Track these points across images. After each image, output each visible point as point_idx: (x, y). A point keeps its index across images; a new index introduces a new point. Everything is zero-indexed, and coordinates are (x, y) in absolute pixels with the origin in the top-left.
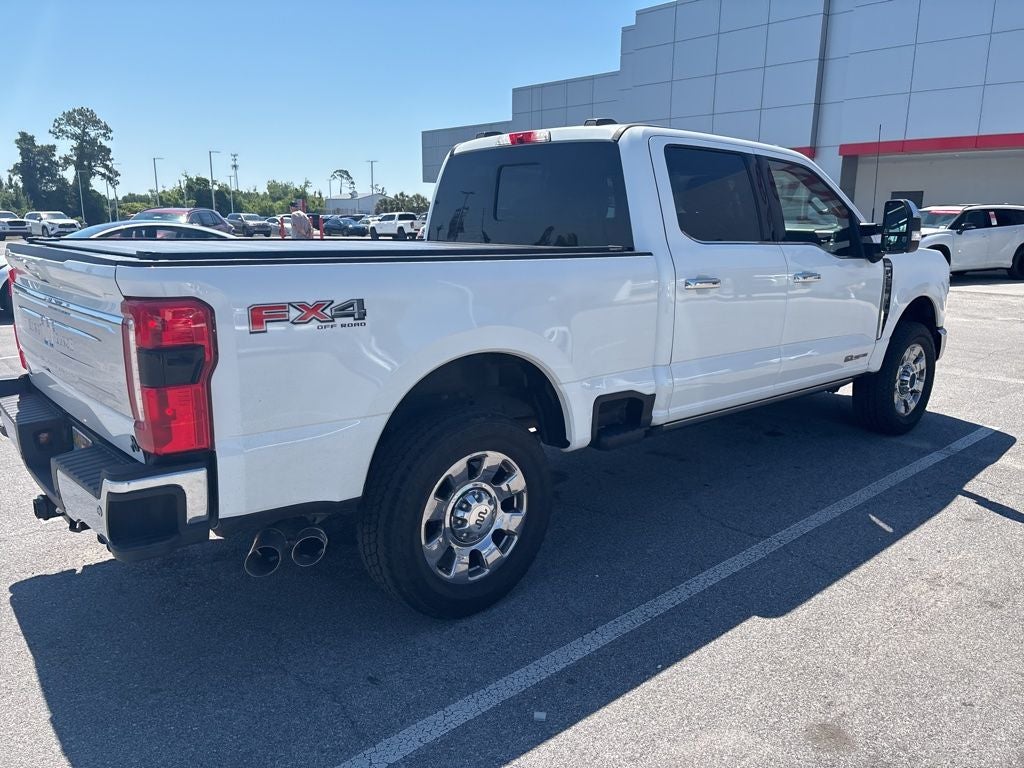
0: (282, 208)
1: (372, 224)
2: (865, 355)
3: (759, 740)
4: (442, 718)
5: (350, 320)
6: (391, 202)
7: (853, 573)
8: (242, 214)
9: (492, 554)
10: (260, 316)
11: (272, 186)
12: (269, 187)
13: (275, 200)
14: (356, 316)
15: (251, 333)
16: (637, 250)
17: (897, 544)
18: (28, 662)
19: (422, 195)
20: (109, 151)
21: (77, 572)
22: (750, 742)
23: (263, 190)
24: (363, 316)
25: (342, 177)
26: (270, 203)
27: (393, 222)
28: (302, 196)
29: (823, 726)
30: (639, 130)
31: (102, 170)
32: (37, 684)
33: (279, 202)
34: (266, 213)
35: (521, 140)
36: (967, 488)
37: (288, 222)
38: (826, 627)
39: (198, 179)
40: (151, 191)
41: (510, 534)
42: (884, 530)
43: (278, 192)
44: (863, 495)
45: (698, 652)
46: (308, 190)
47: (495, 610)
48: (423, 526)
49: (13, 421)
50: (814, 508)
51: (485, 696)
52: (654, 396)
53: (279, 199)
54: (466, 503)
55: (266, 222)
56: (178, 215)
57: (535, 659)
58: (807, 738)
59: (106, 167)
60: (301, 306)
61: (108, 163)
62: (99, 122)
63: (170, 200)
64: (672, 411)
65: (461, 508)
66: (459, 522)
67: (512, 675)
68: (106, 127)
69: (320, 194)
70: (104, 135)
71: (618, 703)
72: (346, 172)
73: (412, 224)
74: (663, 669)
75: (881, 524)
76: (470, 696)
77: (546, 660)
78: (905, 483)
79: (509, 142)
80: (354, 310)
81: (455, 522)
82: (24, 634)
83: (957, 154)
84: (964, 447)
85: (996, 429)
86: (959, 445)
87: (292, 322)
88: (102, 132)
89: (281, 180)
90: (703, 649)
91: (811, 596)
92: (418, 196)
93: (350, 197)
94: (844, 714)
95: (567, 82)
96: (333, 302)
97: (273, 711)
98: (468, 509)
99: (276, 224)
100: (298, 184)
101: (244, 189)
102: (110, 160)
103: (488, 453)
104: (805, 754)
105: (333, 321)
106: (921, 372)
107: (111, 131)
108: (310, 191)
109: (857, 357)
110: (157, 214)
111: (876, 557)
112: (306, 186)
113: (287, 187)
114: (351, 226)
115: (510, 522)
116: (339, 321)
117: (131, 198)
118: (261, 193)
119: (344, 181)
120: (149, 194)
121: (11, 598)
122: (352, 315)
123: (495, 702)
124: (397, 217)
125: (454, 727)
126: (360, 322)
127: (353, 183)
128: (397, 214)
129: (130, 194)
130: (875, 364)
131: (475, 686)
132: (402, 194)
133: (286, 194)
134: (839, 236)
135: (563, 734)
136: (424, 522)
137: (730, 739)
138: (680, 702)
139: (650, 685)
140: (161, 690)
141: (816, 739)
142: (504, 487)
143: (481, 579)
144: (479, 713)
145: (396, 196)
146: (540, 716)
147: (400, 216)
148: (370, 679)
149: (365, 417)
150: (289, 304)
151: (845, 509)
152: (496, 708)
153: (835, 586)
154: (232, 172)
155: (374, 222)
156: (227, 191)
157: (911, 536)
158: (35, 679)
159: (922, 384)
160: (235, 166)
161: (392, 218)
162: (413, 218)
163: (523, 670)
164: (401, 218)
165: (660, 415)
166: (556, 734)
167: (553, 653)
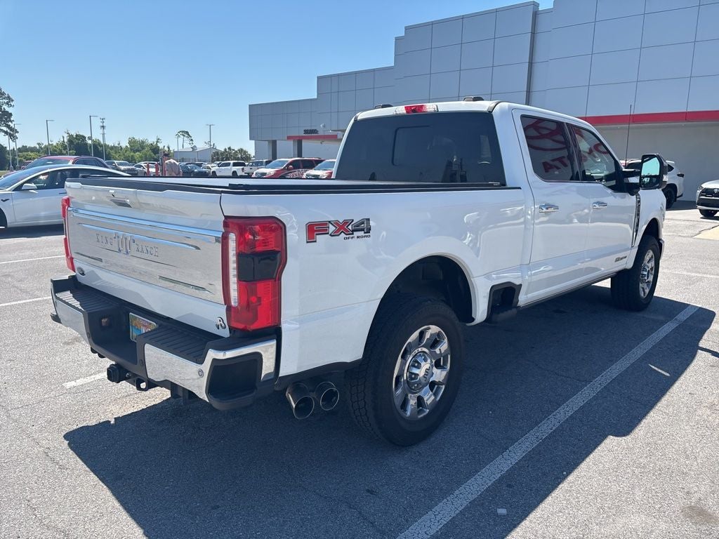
0: (141, 157)
1: (213, 169)
2: (625, 257)
3: (656, 520)
4: (433, 516)
5: (362, 233)
6: (222, 154)
7: (659, 404)
8: (115, 162)
9: (429, 398)
10: (314, 230)
11: (132, 142)
12: (130, 143)
13: (135, 151)
14: (365, 231)
15: (308, 242)
16: (508, 186)
17: (677, 384)
18: (105, 492)
19: (245, 149)
20: (11, 114)
21: (112, 422)
22: (650, 521)
23: (125, 144)
24: (369, 230)
25: (184, 135)
26: (132, 154)
27: (229, 167)
28: (155, 150)
29: (691, 508)
30: (505, 105)
31: (5, 129)
32: (121, 508)
33: (138, 153)
34: (131, 160)
35: (414, 111)
36: (702, 344)
37: (152, 167)
38: (660, 442)
39: (77, 135)
40: (39, 144)
41: (439, 383)
42: (664, 375)
43: (136, 146)
44: (638, 352)
45: (585, 462)
46: (159, 144)
47: (432, 439)
48: (394, 379)
49: (80, 310)
50: (611, 361)
51: (456, 499)
52: (521, 285)
53: (138, 151)
54: (418, 362)
55: (134, 167)
56: (67, 161)
57: (477, 472)
58: (685, 516)
59: (8, 126)
60: (336, 223)
61: (10, 123)
62: (4, 94)
63: (56, 151)
64: (530, 295)
65: (414, 366)
66: (413, 376)
67: (467, 484)
68: (9, 98)
69: (169, 148)
70: (7, 103)
71: (549, 500)
72: (187, 133)
73: (243, 169)
74: (568, 474)
75: (660, 371)
76: (445, 500)
77: (485, 472)
78: (661, 342)
79: (405, 112)
80: (363, 227)
81: (410, 377)
82: (93, 471)
83: (619, 126)
84: (685, 318)
85: (700, 306)
86: (682, 316)
87: (331, 235)
88: (6, 101)
89: (139, 138)
90: (588, 460)
91: (640, 421)
92: (242, 149)
93: (191, 150)
94: (700, 499)
95: (356, 73)
96: (353, 220)
97: (309, 517)
98: (419, 367)
99: (141, 169)
100: (151, 140)
101: (110, 143)
102: (11, 121)
103: (431, 326)
104: (689, 528)
105: (353, 234)
106: (652, 269)
107: (12, 101)
108: (161, 146)
109: (622, 259)
110: (50, 160)
111: (668, 393)
112: (157, 142)
113: (143, 142)
114: (196, 170)
115: (439, 375)
116: (356, 234)
117: (24, 149)
118: (123, 146)
119: (185, 138)
120: (38, 146)
121: (69, 444)
122: (362, 230)
123: (465, 503)
124: (231, 164)
125: (445, 522)
126: (367, 234)
127: (192, 140)
128: (232, 162)
129: (23, 146)
130: (629, 263)
131: (445, 493)
132: (229, 148)
133: (143, 148)
134: (608, 178)
135: (523, 523)
136: (395, 376)
137: (637, 521)
138: (591, 497)
139: (564, 486)
140: (218, 507)
141: (691, 517)
142: (437, 351)
143: (424, 416)
144: (458, 512)
145: (225, 150)
146: (502, 511)
147: (234, 163)
148: (368, 491)
149: (367, 302)
150: (329, 222)
151: (632, 362)
152: (467, 507)
153: (651, 413)
154: (101, 131)
155: (214, 167)
156: (99, 144)
157: (682, 378)
158: (117, 504)
159: (652, 276)
160: (103, 127)
161: (228, 165)
162: (243, 165)
163: (473, 479)
164: (235, 165)
165: (524, 299)
166: (519, 524)
167: (488, 467)
